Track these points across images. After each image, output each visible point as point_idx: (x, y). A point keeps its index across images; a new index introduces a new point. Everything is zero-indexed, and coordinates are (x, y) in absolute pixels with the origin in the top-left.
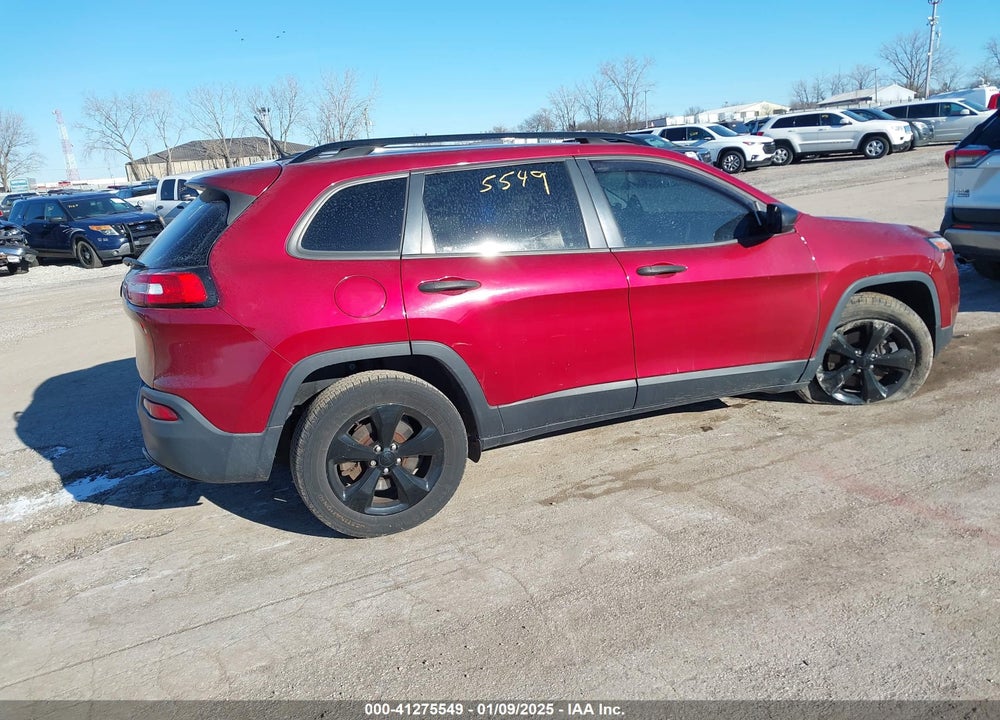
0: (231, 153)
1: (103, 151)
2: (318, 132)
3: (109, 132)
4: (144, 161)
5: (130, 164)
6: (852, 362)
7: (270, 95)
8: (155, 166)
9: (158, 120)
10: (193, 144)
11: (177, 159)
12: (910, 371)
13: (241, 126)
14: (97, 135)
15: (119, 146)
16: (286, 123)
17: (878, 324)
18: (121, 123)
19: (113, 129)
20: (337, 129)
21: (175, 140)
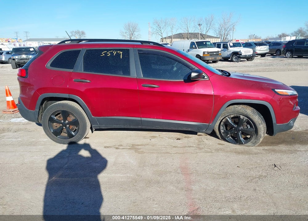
0: (190, 37)
1: (156, 35)
2: (217, 32)
3: (158, 29)
4: (165, 38)
5: (162, 39)
6: (234, 129)
7: (205, 20)
8: (168, 39)
9: (171, 26)
10: (180, 34)
11: (175, 38)
12: (253, 136)
13: (194, 29)
14: (155, 30)
15: (160, 34)
16: (208, 29)
17: (242, 117)
18: (162, 27)
19: (159, 28)
20: (223, 32)
21: (175, 32)
